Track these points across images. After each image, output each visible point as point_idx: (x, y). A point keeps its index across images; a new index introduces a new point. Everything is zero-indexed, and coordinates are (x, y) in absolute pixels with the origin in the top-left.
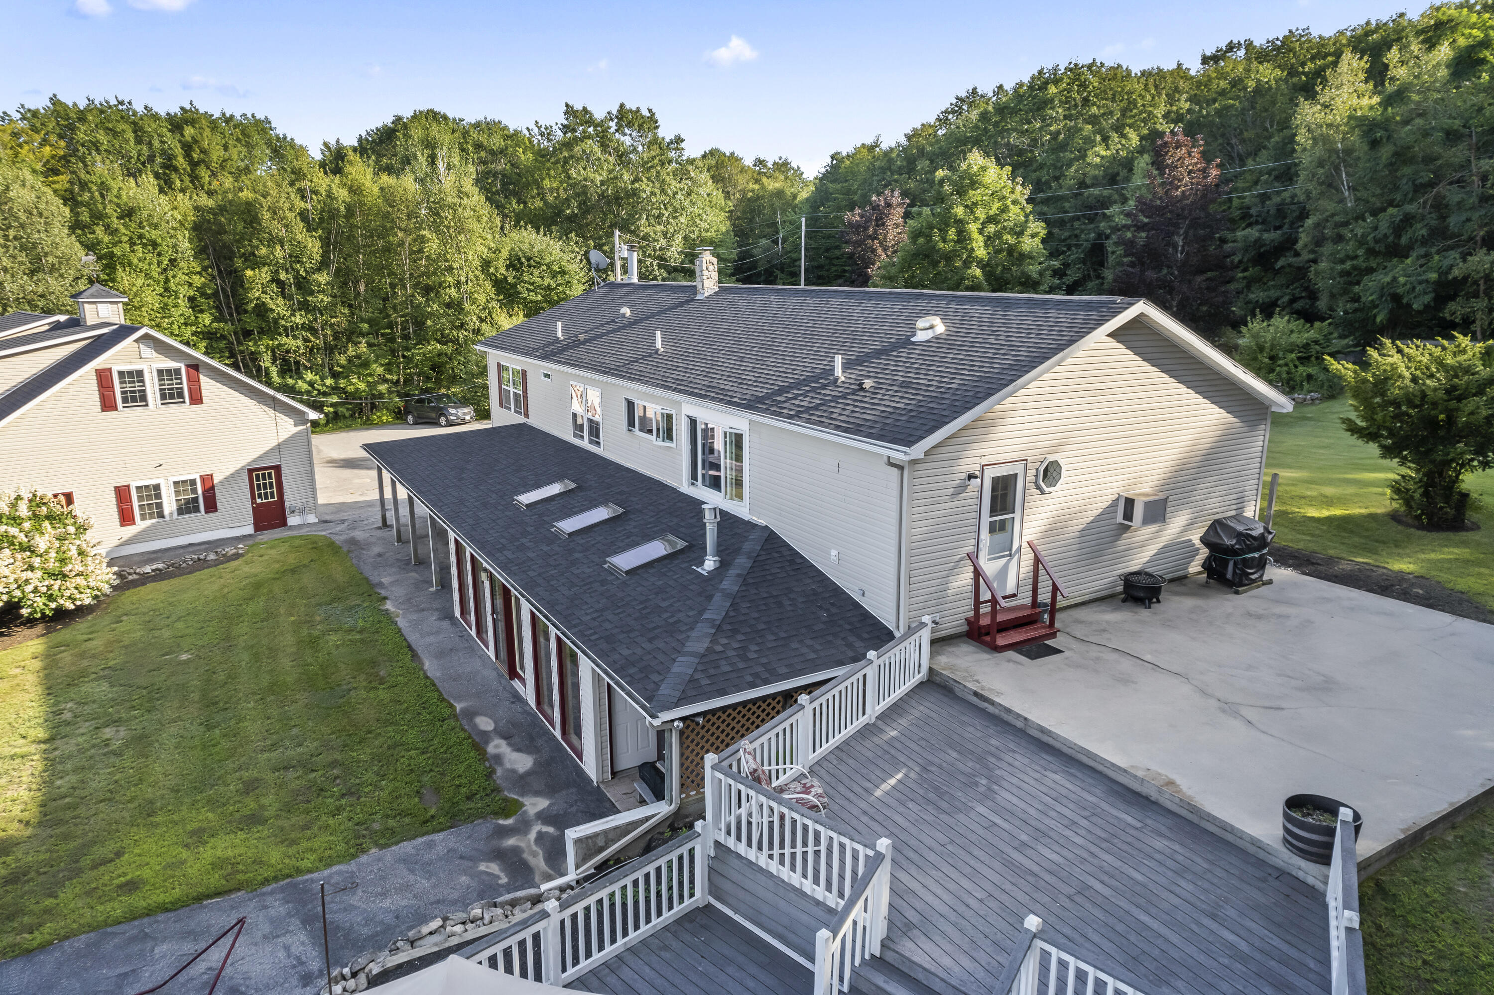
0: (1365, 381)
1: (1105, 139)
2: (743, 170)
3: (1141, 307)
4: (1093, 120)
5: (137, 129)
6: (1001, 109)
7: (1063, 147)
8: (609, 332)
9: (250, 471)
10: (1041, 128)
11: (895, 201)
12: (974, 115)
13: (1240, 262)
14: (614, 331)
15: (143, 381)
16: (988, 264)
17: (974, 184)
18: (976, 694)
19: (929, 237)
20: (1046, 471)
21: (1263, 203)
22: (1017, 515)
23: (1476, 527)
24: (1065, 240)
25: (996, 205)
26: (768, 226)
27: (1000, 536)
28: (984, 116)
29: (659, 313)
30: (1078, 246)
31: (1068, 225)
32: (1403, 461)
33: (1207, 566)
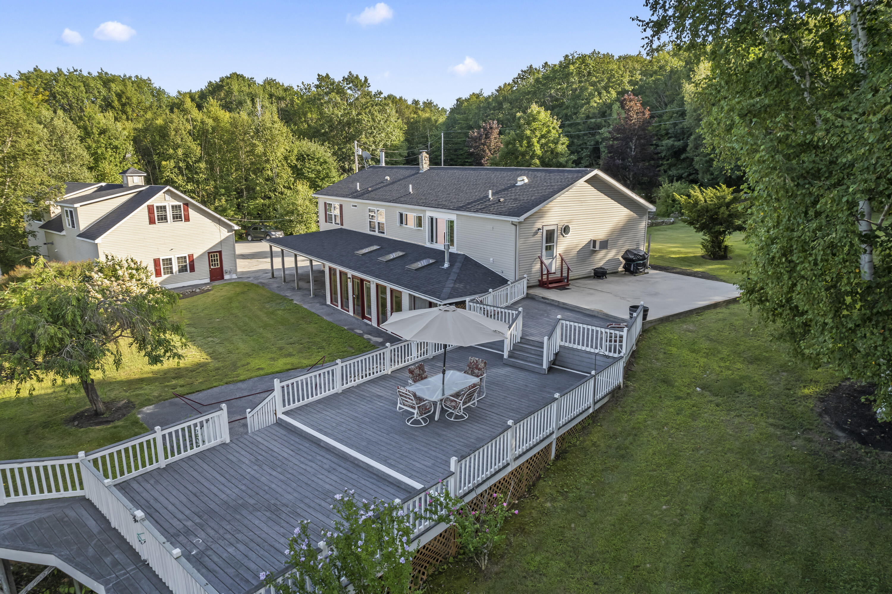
0: (690, 203)
1: (600, 94)
2: (408, 107)
3: (596, 172)
4: (593, 84)
5: (86, 85)
6: (546, 77)
7: (578, 97)
8: (382, 187)
9: (209, 253)
10: (567, 87)
11: (494, 126)
12: (532, 80)
13: (665, 156)
14: (384, 186)
15: (166, 211)
16: (542, 157)
17: (535, 119)
18: (543, 298)
19: (514, 145)
20: (565, 229)
21: (675, 127)
22: (555, 244)
23: (731, 258)
24: (580, 145)
25: (545, 130)
26: (423, 137)
27: (549, 252)
28: (537, 80)
29: (404, 179)
30: (587, 148)
31: (581, 138)
32: (704, 234)
33: (624, 267)
